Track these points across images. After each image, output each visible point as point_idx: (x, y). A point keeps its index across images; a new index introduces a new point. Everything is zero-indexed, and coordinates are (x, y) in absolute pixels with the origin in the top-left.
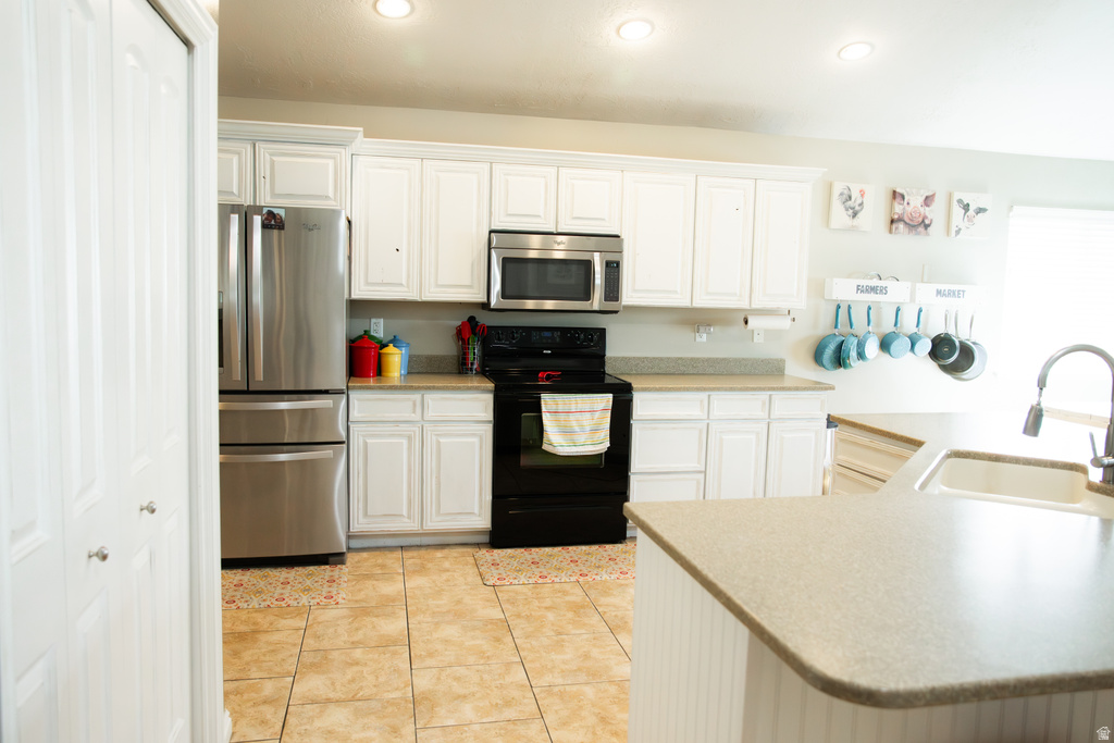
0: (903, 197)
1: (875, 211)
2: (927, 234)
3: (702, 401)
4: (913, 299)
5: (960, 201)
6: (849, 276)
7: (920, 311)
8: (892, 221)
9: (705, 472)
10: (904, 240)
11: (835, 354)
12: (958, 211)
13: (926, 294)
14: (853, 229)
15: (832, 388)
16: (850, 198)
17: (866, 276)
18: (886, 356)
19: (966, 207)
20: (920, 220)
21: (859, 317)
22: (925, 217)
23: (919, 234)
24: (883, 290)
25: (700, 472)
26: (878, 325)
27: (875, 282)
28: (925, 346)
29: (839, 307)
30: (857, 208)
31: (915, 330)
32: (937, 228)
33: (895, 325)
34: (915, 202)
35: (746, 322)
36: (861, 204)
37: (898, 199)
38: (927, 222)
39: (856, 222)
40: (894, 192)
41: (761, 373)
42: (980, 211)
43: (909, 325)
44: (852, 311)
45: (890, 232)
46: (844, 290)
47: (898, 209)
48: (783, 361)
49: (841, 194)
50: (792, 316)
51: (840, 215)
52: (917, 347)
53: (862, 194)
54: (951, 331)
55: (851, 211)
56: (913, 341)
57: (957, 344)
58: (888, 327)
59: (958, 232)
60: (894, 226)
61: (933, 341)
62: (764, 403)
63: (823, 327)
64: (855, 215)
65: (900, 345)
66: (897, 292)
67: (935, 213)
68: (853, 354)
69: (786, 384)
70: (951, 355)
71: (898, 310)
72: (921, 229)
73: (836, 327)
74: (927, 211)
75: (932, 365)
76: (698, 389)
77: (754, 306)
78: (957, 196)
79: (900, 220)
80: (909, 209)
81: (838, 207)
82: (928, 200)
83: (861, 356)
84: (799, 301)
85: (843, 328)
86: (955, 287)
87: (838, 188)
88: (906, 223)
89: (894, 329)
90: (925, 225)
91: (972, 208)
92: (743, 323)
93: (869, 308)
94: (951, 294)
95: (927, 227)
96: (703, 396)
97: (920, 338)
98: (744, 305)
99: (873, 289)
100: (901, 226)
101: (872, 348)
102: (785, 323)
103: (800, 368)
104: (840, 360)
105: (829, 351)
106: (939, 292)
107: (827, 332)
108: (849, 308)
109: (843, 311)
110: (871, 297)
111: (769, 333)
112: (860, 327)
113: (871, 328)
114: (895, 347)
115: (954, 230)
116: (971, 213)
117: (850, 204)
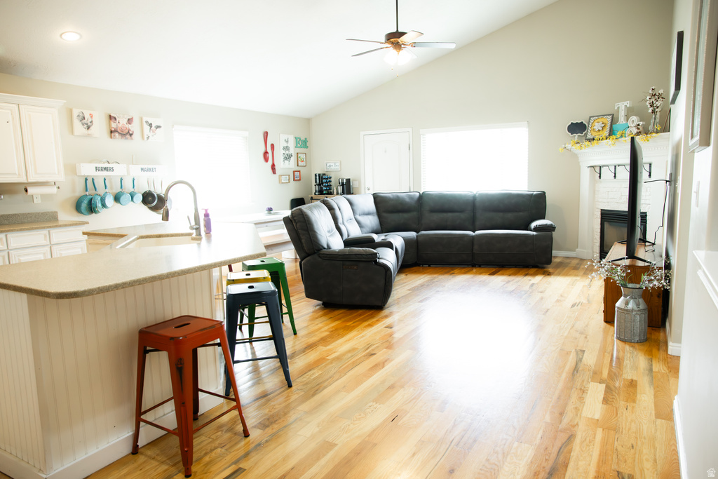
0: (115, 119)
1: (100, 127)
2: (132, 139)
3: (1, 239)
4: (128, 174)
5: (147, 122)
6: (91, 162)
7: (134, 180)
8: (111, 132)
10: (119, 143)
11: (88, 205)
12: (146, 127)
15: (87, 223)
16: (84, 118)
17: (100, 162)
18: (118, 205)
19: (151, 125)
20: (127, 131)
21: (99, 184)
22: (129, 130)
23: (127, 139)
24: (112, 169)
26: (112, 188)
27: (106, 165)
28: (139, 198)
29: (86, 179)
30: (89, 124)
31: (132, 190)
32: (136, 135)
33: (121, 188)
34: (122, 122)
35: (26, 191)
36: (91, 122)
38: (131, 132)
39: (90, 132)
40: (110, 116)
42: (158, 127)
43: (128, 186)
44: (95, 181)
45: (111, 138)
46: (88, 170)
47: (114, 125)
48: (56, 213)
49: (78, 116)
50: (57, 185)
51: (79, 128)
52: (134, 199)
53: (91, 116)
54: (152, 190)
55: (86, 126)
56: (132, 196)
57: (156, 196)
58: (117, 189)
59: (148, 138)
60: (113, 134)
61: (143, 195)
62: (45, 236)
63: (79, 192)
64: (88, 128)
65: (125, 198)
66: (119, 171)
67: (134, 128)
68: (99, 205)
69: (60, 223)
70: (153, 201)
71: (121, 180)
72: (128, 136)
73: (86, 190)
74: (130, 126)
75: (145, 208)
77: (30, 181)
78: (144, 120)
79: (116, 131)
80: (120, 125)
81: (77, 123)
82: (130, 121)
83: (104, 205)
84: (59, 175)
85: (91, 191)
86: (151, 166)
87: (76, 112)
88: (119, 133)
89: (121, 190)
90: (129, 134)
91: (153, 126)
92: (24, 192)
93: (105, 179)
94: (149, 170)
95: (131, 135)
96: (2, 235)
97: (136, 194)
98: (23, 180)
99: (106, 169)
100: (117, 134)
101: (110, 201)
102: (53, 190)
103: (67, 216)
104: (91, 209)
105: (84, 205)
106: (142, 169)
107: (83, 194)
108: (93, 179)
109: (90, 182)
110: (105, 173)
111: (43, 196)
112: (101, 190)
113: (107, 190)
114: (123, 200)
115: (146, 137)
116: (153, 128)
117: (84, 121)
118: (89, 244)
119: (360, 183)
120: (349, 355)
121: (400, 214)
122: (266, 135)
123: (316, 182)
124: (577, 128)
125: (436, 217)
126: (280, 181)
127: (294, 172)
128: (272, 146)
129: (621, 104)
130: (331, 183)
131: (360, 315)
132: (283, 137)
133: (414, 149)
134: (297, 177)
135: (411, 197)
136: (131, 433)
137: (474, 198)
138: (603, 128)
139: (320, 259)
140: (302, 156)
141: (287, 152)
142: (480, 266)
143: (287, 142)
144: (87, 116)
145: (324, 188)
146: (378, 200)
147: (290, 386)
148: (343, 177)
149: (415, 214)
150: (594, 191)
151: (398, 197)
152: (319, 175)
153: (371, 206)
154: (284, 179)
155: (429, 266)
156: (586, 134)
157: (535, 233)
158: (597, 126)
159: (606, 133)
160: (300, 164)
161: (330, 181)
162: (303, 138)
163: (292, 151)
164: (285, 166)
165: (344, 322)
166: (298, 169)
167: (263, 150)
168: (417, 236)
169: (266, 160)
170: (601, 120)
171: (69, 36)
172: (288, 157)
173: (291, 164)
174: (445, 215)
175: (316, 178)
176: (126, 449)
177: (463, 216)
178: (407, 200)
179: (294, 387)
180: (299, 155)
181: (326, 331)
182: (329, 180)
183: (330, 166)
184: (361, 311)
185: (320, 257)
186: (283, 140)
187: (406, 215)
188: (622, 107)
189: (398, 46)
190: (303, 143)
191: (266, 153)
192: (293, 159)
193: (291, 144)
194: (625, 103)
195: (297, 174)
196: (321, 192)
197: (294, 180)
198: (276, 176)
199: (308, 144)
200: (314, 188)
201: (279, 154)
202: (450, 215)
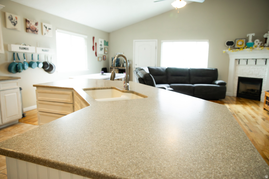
0: (29, 22)
1: (21, 25)
2: (37, 34)
4: (36, 52)
5: (44, 26)
6: (16, 44)
7: (38, 55)
10: (30, 36)
11: (15, 68)
12: (44, 28)
13: (39, 50)
14: (15, 29)
15: (20, 78)
16: (12, 19)
17: (21, 44)
18: (30, 68)
19: (46, 27)
20: (35, 29)
21: (21, 56)
22: (36, 29)
23: (35, 33)
24: (27, 49)
27: (24, 47)
28: (41, 65)
29: (14, 54)
30: (15, 23)
31: (38, 60)
32: (39, 32)
33: (32, 59)
34: (33, 24)
36: (16, 22)
40: (26, 20)
42: (49, 29)
43: (36, 59)
45: (27, 32)
46: (15, 48)
47: (28, 25)
49: (9, 17)
51: (10, 24)
52: (39, 66)
53: (16, 18)
54: (46, 61)
55: (13, 24)
56: (38, 63)
57: (48, 64)
58: (30, 60)
59: (45, 34)
60: (28, 30)
61: (43, 63)
63: (10, 60)
64: (15, 25)
67: (38, 28)
68: (21, 68)
70: (48, 67)
71: (32, 55)
72: (35, 32)
73: (14, 59)
74: (36, 27)
75: (43, 70)
78: (44, 24)
79: (29, 28)
80: (31, 26)
81: (8, 21)
82: (36, 24)
83: (24, 68)
85: (16, 60)
86: (47, 49)
88: (31, 30)
89: (32, 61)
90: (35, 31)
91: (48, 28)
93: (24, 54)
94: (46, 51)
95: (37, 31)
97: (40, 63)
99: (25, 48)
100: (30, 30)
101: (26, 66)
103: (3, 73)
104: (17, 70)
105: (13, 67)
106: (43, 50)
107: (11, 62)
108: (17, 54)
110: (24, 51)
112: (22, 60)
113: (25, 60)
114: (33, 66)
115: (44, 33)
116: (48, 29)
117: (12, 21)
118: (38, 93)
119: (132, 62)
121: (159, 77)
122: (94, 38)
124: (230, 44)
125: (174, 78)
126: (98, 60)
127: (103, 56)
128: (96, 44)
129: (250, 34)
130: (120, 62)
132: (100, 40)
133: (158, 48)
134: (104, 58)
137: (189, 70)
138: (242, 44)
140: (106, 49)
141: (101, 47)
143: (101, 42)
144: (14, 18)
146: (150, 70)
149: (165, 76)
150: (235, 69)
154: (100, 59)
156: (234, 46)
157: (218, 86)
158: (240, 43)
159: (244, 45)
160: (106, 53)
162: (107, 41)
163: (103, 47)
164: (100, 53)
166: (104, 55)
167: (92, 45)
169: (93, 49)
170: (241, 41)
172: (101, 49)
173: (102, 53)
174: (178, 77)
175: (112, 60)
177: (185, 78)
178: (162, 70)
182: (119, 60)
188: (251, 36)
190: (107, 43)
191: (93, 47)
192: (103, 50)
193: (103, 44)
195: (104, 57)
197: (103, 60)
198: (97, 57)
199: (109, 44)
200: (111, 64)
201: (99, 47)
202: (180, 77)
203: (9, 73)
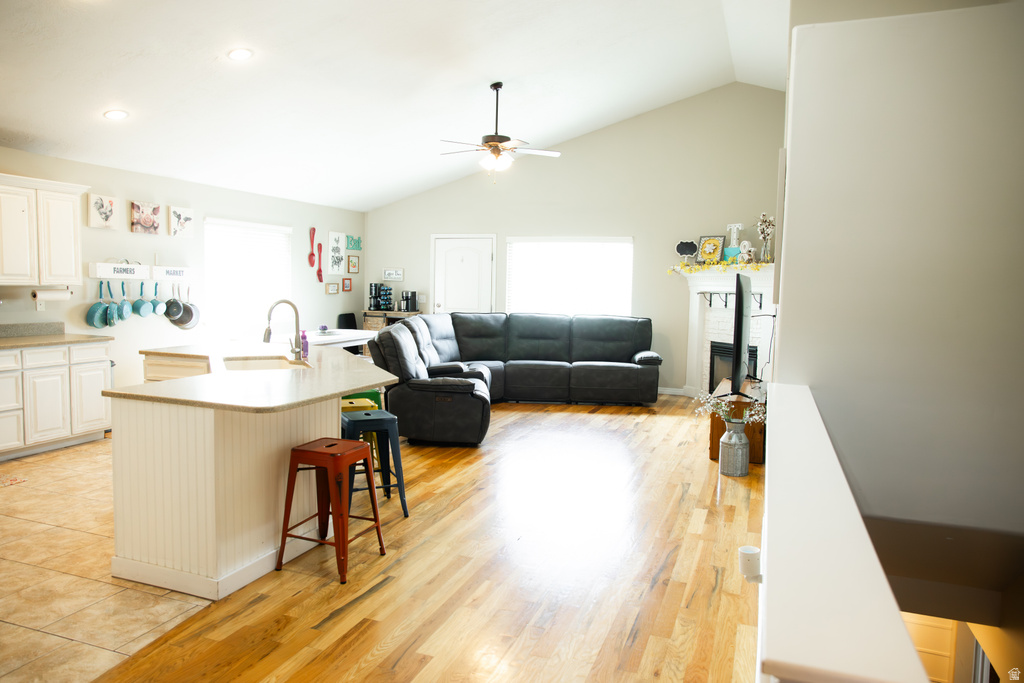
0: (139, 208)
1: (120, 218)
2: (156, 234)
3: (16, 356)
4: (151, 278)
5: (175, 213)
6: (108, 261)
7: (157, 285)
8: (133, 224)
9: (23, 409)
10: (140, 237)
11: (100, 315)
12: (174, 219)
13: (159, 274)
14: (107, 228)
15: (113, 339)
16: (103, 206)
17: (119, 261)
18: (136, 316)
19: (179, 217)
20: (151, 223)
21: (116, 289)
22: (154, 222)
23: (150, 233)
24: (132, 271)
25: (19, 409)
26: (130, 295)
27: (125, 266)
28: (162, 308)
29: (102, 283)
30: (108, 213)
31: (154, 298)
32: (162, 229)
33: (141, 294)
34: (146, 212)
35: (35, 296)
36: (111, 211)
37: (136, 209)
38: (156, 225)
39: (108, 223)
40: (133, 204)
41: (47, 334)
42: (187, 219)
43: (149, 294)
44: (111, 286)
45: (132, 231)
46: (105, 272)
47: (136, 216)
48: (63, 324)
49: (96, 203)
50: (70, 290)
51: (96, 218)
52: (157, 309)
53: (111, 204)
54: (177, 298)
55: (104, 216)
56: (155, 305)
57: (181, 306)
58: (136, 297)
59: (175, 233)
60: (135, 227)
61: (167, 304)
62: (65, 354)
63: (91, 298)
64: (107, 218)
65: (146, 308)
66: (141, 273)
67: (160, 219)
68: (116, 316)
69: (67, 339)
70: (179, 313)
71: (142, 284)
72: (152, 230)
73: (101, 297)
74: (155, 218)
75: (167, 321)
76: (12, 347)
77: (43, 284)
78: (173, 209)
80: (144, 216)
81: (94, 212)
82: (155, 211)
83: (121, 316)
84: (76, 280)
85: (106, 298)
86: (178, 269)
88: (142, 225)
89: (140, 298)
90: (152, 227)
91: (182, 217)
92: (32, 296)
93: (123, 284)
94: (175, 273)
95: (156, 228)
96: (17, 352)
97: (159, 303)
98: (35, 282)
99: (125, 271)
100: (139, 227)
101: (127, 309)
102: (67, 296)
103: (75, 328)
104: (106, 320)
106: (167, 272)
107: (94, 301)
108: (109, 284)
109: (104, 286)
110: (124, 276)
111: (48, 303)
112: (118, 297)
113: (125, 298)
114: (143, 310)
115: (172, 231)
116: (182, 220)
117: (103, 210)
118: (147, 365)
119: (428, 297)
120: (457, 490)
121: (484, 340)
122: (313, 231)
123: (371, 293)
124: (687, 248)
125: (526, 344)
126: (326, 291)
127: (344, 280)
128: (320, 246)
129: (733, 225)
130: (391, 297)
131: (455, 453)
132: (333, 235)
133: (498, 259)
134: (346, 286)
135: (496, 319)
136: (274, 551)
137: (571, 322)
138: (714, 250)
139: (410, 390)
140: (354, 260)
141: (337, 255)
142: (577, 403)
143: (337, 241)
144: (106, 204)
145: (381, 302)
146: (457, 321)
147: (406, 516)
148: (408, 290)
149: (500, 340)
150: (703, 321)
151: (481, 318)
152: (376, 285)
153: (450, 329)
154: (332, 289)
155: (517, 402)
156: (696, 256)
157: (639, 366)
158: (708, 248)
159: (717, 256)
160: (352, 270)
161: (390, 294)
162: (356, 238)
163: (343, 253)
164: (334, 272)
165: (439, 459)
166: (348, 276)
167: (308, 251)
168: (505, 367)
169: (312, 263)
170: (713, 241)
171: (114, 114)
172: (337, 261)
173: (340, 271)
174: (536, 342)
175: (371, 290)
176: (270, 566)
177: (557, 344)
178: (492, 322)
179: (410, 518)
180: (351, 258)
181: (423, 468)
182: (388, 293)
183: (389, 274)
184: (454, 449)
185: (410, 387)
186: (332, 239)
187: (490, 341)
188: (734, 229)
189: (496, 151)
190: (356, 243)
191: (312, 255)
192: (343, 264)
193: (342, 245)
194: (738, 225)
195: (347, 282)
196: (377, 307)
197: (343, 290)
198: (323, 284)
199: (362, 245)
200: (367, 302)
201: (328, 256)
202: (542, 342)
203: (89, 327)
